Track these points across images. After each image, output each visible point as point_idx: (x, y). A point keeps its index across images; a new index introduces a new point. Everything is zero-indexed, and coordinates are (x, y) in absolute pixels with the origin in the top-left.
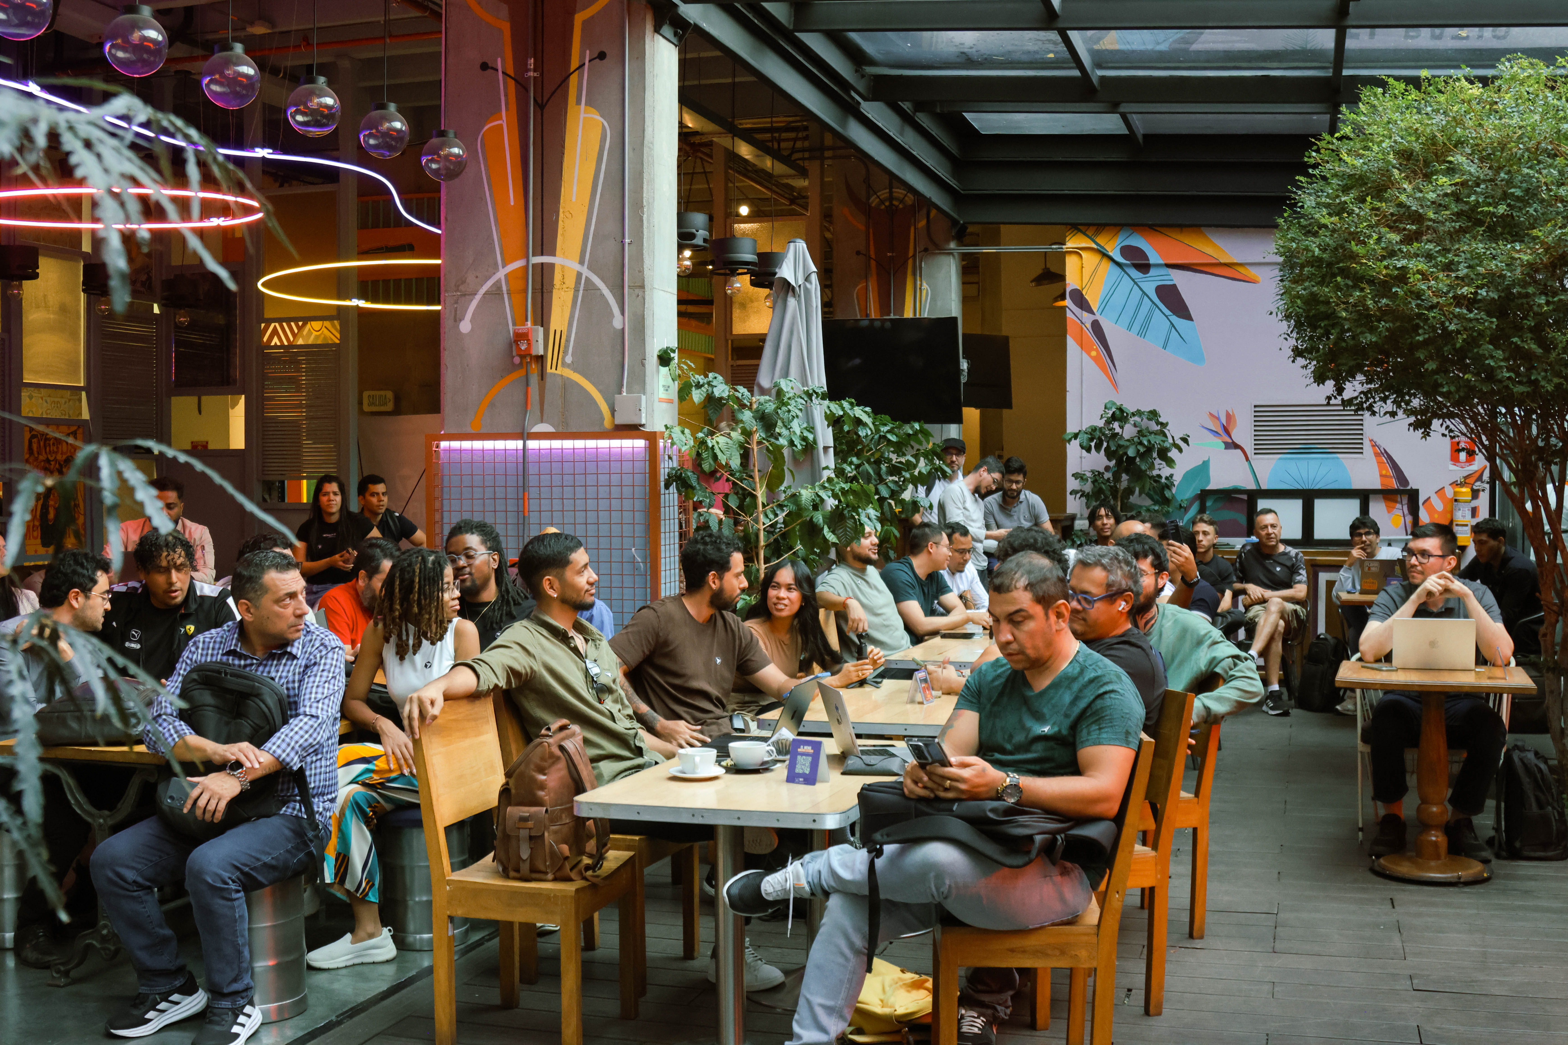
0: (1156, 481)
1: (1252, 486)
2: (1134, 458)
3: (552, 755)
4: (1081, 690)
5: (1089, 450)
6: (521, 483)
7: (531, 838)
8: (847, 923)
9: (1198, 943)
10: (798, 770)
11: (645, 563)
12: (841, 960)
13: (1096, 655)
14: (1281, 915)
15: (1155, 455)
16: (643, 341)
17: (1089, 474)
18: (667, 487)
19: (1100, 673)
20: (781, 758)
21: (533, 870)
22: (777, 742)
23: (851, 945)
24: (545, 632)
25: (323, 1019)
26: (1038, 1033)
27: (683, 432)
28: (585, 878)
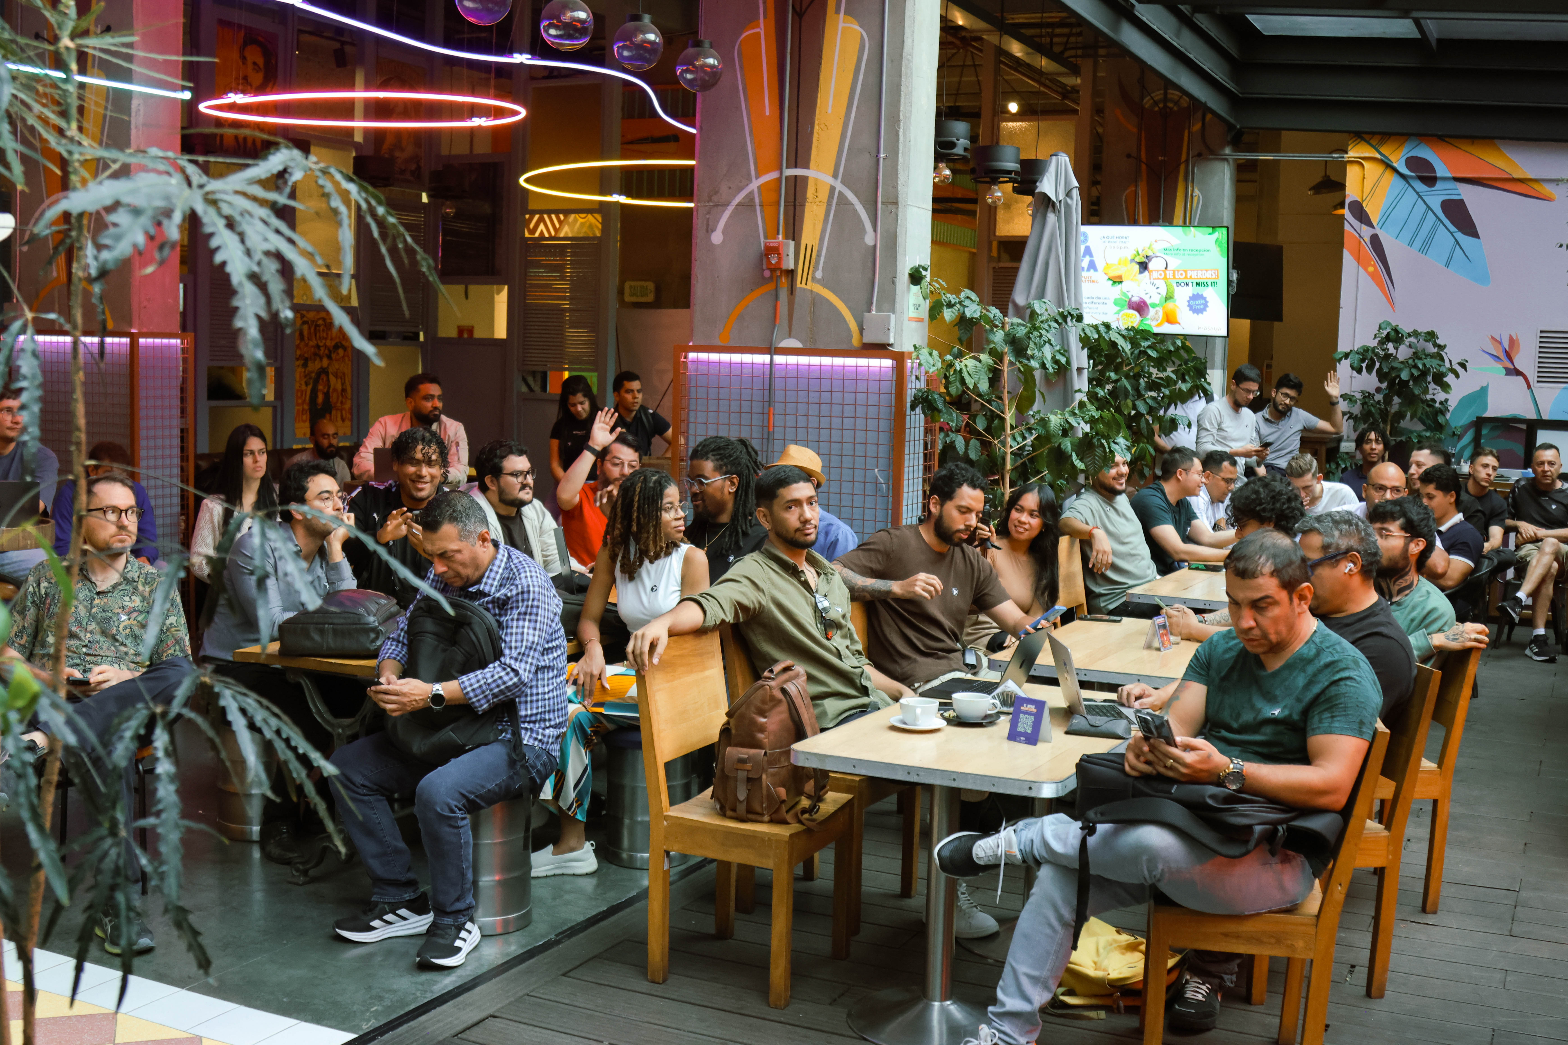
0: (1429, 406)
1: (1532, 415)
2: (1408, 381)
3: (773, 698)
4: (1315, 675)
5: (1359, 371)
6: (766, 399)
7: (749, 780)
8: (1057, 895)
9: (1430, 919)
10: (1020, 728)
11: (887, 484)
12: (1048, 931)
13: (1334, 636)
14: (1523, 894)
15: (1430, 378)
16: (895, 258)
17: (1358, 396)
18: (913, 408)
19: (1336, 658)
20: (1005, 709)
21: (749, 810)
22: (1003, 694)
23: (1060, 918)
24: (775, 567)
25: (543, 936)
26: (1252, 1008)
27: (931, 354)
28: (800, 822)
